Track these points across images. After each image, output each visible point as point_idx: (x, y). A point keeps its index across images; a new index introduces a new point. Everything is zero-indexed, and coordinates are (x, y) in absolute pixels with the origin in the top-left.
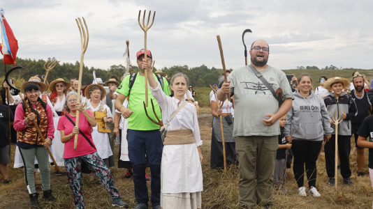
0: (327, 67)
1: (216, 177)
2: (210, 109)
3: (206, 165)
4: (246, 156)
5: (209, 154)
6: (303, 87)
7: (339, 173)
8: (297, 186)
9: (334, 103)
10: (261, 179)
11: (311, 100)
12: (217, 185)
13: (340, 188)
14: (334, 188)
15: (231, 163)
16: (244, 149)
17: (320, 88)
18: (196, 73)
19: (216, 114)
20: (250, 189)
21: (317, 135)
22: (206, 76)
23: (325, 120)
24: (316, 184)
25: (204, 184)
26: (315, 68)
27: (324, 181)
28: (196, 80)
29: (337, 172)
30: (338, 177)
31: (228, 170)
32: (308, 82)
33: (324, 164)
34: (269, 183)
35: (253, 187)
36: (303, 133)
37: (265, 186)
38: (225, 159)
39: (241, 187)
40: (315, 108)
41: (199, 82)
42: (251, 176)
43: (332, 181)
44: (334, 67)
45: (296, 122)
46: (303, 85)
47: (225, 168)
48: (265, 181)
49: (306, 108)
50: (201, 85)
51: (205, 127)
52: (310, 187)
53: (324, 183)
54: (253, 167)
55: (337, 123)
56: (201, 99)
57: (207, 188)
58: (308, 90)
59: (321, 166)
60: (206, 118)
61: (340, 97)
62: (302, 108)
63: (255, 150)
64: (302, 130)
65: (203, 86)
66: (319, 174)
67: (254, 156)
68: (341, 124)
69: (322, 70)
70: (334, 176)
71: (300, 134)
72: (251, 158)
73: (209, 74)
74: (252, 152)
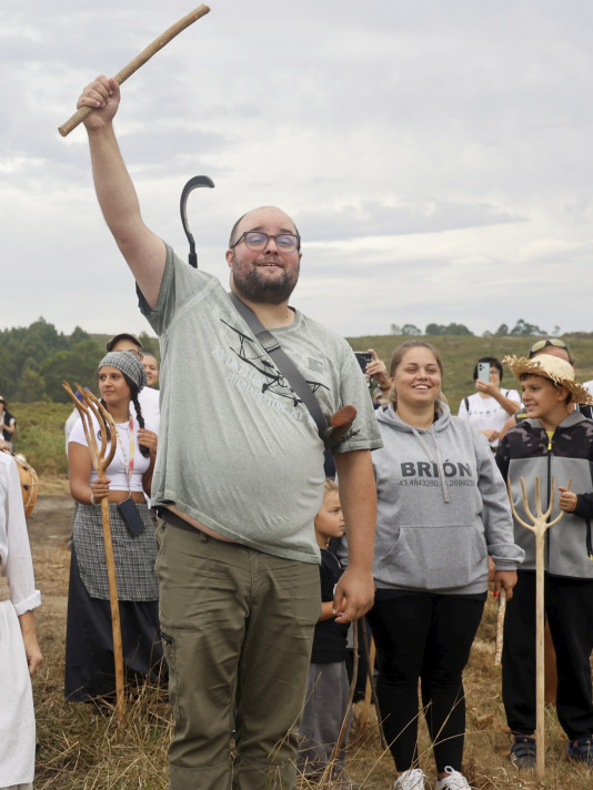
0: (503, 328)
1: (87, 733)
2: (66, 483)
3: (49, 689)
4: (204, 649)
5: (60, 648)
6: (412, 385)
7: (554, 719)
8: (391, 765)
9: (537, 452)
10: (252, 733)
11: (441, 441)
12: (89, 761)
13: (555, 773)
14: (535, 776)
15: (141, 677)
16: (196, 622)
17: (476, 400)
18: (12, 349)
19: (88, 493)
20: (213, 773)
21: (465, 570)
22: (50, 359)
23: (494, 515)
24: (465, 762)
25: (38, 758)
26: (459, 331)
27: (497, 749)
28: (15, 375)
29: (544, 714)
30: (548, 733)
31: (130, 704)
32: (429, 369)
33: (496, 686)
34: (285, 748)
35: (222, 766)
36: (414, 567)
37: (269, 762)
38: (119, 666)
39: (178, 764)
40: (456, 471)
41: (23, 384)
42: (219, 722)
43: (525, 749)
44: (529, 328)
45: (389, 522)
46: (410, 377)
47: (120, 698)
48: (272, 741)
49: (424, 469)
50: (32, 396)
51: (47, 549)
52: (440, 772)
53: (495, 757)
54: (227, 689)
55: (539, 527)
56: (33, 444)
57: (51, 773)
58: (428, 396)
59: (481, 692)
60: (50, 514)
61: (559, 431)
62: (407, 469)
63: (237, 625)
64: (408, 554)
65: (39, 398)
66: (475, 724)
67: (233, 646)
68: (555, 533)
69: (487, 338)
70: (532, 729)
71: (401, 568)
72: (224, 654)
73: (63, 353)
74: (227, 633)
